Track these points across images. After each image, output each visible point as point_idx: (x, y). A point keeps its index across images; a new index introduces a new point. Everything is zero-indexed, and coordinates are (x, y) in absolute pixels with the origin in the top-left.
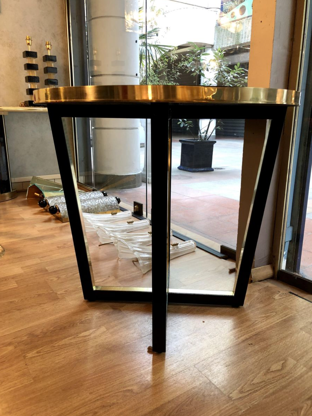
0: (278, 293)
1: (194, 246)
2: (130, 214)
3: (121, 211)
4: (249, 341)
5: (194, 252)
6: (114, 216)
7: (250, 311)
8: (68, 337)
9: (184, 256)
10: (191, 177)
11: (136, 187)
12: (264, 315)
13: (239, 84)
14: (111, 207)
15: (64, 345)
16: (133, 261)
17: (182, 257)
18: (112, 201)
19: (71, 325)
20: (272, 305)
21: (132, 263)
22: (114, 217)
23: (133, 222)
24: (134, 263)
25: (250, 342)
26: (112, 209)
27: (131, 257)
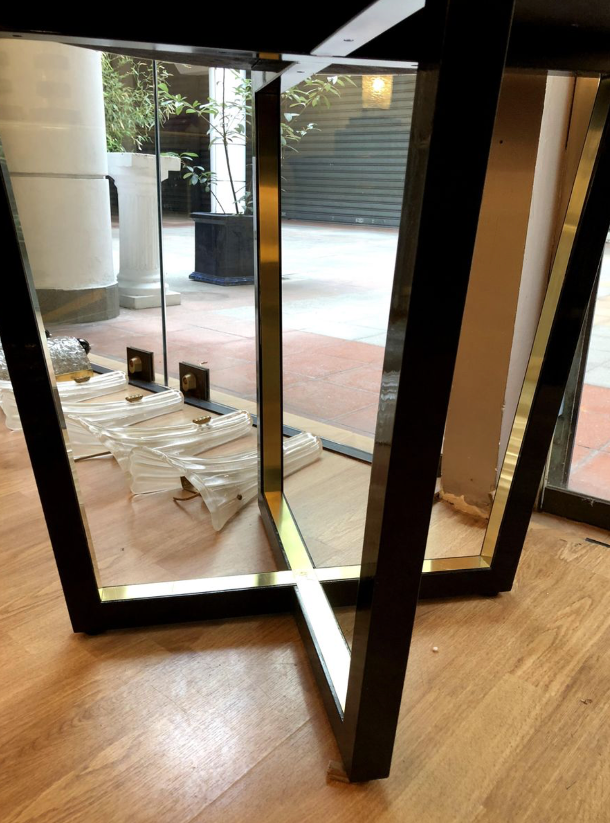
0: (564, 546)
1: (317, 445)
2: (124, 379)
3: (95, 374)
4: (576, 692)
5: (318, 460)
6: (84, 386)
7: (528, 601)
8: (55, 780)
9: (299, 473)
10: (225, 296)
11: (107, 319)
12: (568, 609)
13: (314, 94)
14: (69, 365)
15: (50, 815)
16: (175, 499)
17: (295, 475)
18: (71, 348)
19: (55, 730)
20: (569, 579)
21: (173, 504)
22: (83, 389)
23: (141, 398)
24: (178, 504)
25: (581, 695)
26: (73, 370)
27: (167, 490)
